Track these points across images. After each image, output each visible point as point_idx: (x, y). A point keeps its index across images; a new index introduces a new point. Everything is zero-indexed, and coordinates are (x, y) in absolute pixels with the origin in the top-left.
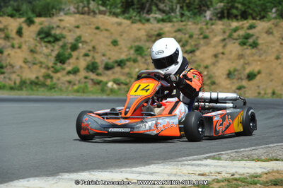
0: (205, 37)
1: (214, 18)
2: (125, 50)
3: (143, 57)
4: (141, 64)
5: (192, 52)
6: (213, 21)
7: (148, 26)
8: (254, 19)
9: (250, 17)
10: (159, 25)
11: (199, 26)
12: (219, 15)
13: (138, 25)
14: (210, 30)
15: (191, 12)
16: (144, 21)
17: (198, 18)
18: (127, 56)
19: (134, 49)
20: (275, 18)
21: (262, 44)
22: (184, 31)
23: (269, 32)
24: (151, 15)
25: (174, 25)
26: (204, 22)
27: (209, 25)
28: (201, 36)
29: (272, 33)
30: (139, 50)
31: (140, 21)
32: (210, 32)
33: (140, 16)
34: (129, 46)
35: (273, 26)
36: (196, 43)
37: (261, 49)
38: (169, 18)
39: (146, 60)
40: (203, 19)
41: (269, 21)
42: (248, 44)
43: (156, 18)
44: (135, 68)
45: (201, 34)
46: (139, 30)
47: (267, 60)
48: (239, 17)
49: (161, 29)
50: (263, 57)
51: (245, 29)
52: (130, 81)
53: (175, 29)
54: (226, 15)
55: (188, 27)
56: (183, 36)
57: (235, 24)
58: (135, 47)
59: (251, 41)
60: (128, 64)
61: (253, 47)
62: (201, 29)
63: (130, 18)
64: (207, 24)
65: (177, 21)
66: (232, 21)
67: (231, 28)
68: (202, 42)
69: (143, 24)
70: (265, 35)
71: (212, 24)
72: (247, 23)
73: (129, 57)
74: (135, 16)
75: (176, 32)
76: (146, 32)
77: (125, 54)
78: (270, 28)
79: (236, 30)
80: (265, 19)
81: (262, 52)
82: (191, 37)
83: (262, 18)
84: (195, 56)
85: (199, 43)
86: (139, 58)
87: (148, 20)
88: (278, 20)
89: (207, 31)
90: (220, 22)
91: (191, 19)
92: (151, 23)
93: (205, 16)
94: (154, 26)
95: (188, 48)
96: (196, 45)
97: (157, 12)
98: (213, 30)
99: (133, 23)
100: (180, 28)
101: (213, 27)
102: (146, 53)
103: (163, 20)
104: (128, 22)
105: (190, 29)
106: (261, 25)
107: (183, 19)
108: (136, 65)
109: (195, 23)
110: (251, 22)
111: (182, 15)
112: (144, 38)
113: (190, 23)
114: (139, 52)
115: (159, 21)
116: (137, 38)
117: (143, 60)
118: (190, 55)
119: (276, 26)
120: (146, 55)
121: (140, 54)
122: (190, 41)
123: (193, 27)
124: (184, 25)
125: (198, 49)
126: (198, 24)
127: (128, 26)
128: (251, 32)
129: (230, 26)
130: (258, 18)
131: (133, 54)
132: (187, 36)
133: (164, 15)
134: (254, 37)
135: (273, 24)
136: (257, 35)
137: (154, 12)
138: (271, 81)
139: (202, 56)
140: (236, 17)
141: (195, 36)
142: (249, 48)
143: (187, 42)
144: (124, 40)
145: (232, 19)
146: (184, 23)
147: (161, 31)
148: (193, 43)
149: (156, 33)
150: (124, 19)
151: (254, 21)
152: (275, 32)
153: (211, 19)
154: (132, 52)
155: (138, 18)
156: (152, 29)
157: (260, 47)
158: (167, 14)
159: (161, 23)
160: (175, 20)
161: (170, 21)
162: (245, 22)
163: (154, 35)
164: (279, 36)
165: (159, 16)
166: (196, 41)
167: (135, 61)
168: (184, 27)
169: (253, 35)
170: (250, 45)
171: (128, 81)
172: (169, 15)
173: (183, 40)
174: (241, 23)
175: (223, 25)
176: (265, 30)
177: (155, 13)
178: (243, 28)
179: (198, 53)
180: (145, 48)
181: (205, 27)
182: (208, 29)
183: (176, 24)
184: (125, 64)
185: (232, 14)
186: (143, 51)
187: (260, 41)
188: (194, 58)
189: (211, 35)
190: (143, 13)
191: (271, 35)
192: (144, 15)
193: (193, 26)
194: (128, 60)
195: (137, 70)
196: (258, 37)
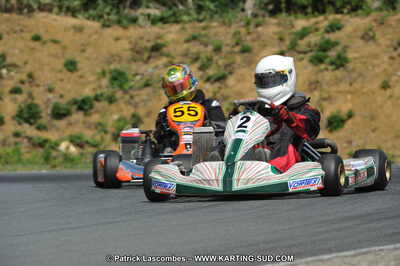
0: (245, 50)
1: (260, 13)
2: (91, 78)
3: (125, 92)
4: (123, 106)
5: (221, 78)
6: (260, 19)
7: (134, 32)
8: (338, 11)
9: (330, 8)
10: (156, 29)
11: (233, 29)
12: (271, 7)
13: (116, 31)
14: (254, 36)
15: (217, 3)
16: (125, 22)
17: (230, 14)
18: (94, 89)
19: (108, 76)
20: (380, 9)
21: (356, 58)
22: (204, 39)
23: (367, 37)
24: (141, 11)
25: (183, 29)
26: (241, 20)
27: (252, 26)
28: (237, 49)
29: (373, 38)
30: (118, 78)
31: (119, 22)
32: (254, 40)
33: (117, 13)
34: (99, 70)
35: (374, 24)
36: (227, 61)
37: (353, 70)
38: (174, 14)
39: (132, 97)
40: (240, 15)
41: (368, 15)
42: (327, 61)
43: (149, 15)
44: (111, 114)
45: (237, 44)
46: (117, 39)
47: (365, 90)
48: (309, 10)
49: (159, 37)
50: (356, 86)
51: (322, 31)
52: (103, 139)
53: (185, 36)
54: (283, 5)
55: (212, 31)
56: (202, 48)
57: (301, 23)
58: (111, 72)
59: (333, 54)
60: (98, 105)
61: (338, 68)
62: (236, 34)
63: (101, 17)
64: (248, 24)
65: (190, 21)
66: (296, 18)
67: (294, 30)
68: (239, 59)
69: (125, 28)
70: (360, 42)
71: (257, 25)
72: (323, 21)
73: (99, 92)
74: (108, 14)
75: (187, 41)
76: (131, 43)
77: (91, 86)
78: (370, 29)
79: (303, 34)
80: (360, 12)
81: (354, 75)
82: (217, 50)
83: (355, 9)
84: (226, 86)
85: (234, 63)
86: (119, 94)
87: (134, 21)
88: (385, 13)
89: (248, 38)
90: (273, 21)
91: (216, 16)
92: (140, 26)
93: (243, 10)
94: (146, 32)
95: (212, 72)
96: (227, 66)
97: (151, 5)
98: (259, 37)
99: (104, 26)
100: (196, 33)
101: (260, 29)
102: (132, 84)
103: (163, 20)
104: (96, 25)
105: (216, 35)
106: (353, 23)
107: (201, 17)
108: (113, 107)
109: (224, 23)
110: (332, 17)
111: (200, 8)
112: (127, 54)
113: (214, 24)
114: (117, 82)
115: (154, 21)
116: (113, 56)
117: (127, 97)
118: (217, 84)
119: (382, 24)
120: (131, 88)
121: (121, 86)
122: (215, 58)
123: (220, 31)
124: (204, 28)
125: (231, 73)
126: (230, 26)
127: (96, 32)
128: (332, 37)
129: (293, 27)
130: (345, 11)
131: (107, 87)
132: (210, 48)
133: (164, 8)
134: (339, 48)
135: (375, 20)
136: (344, 42)
137: (144, 3)
138: (373, 131)
139: (239, 87)
140: (303, 9)
141: (225, 49)
142: (331, 68)
143: (210, 60)
144: (88, 59)
145: (295, 13)
146: (203, 24)
147: (160, 41)
148: (221, 62)
149: (150, 45)
150: (88, 18)
151: (339, 16)
152: (377, 36)
153: (255, 15)
154: (105, 82)
155: (113, 17)
156: (141, 38)
157: (350, 66)
158: (170, 8)
159: (160, 24)
160: (185, 18)
161: (177, 22)
162: (321, 18)
163: (146, 49)
164: (388, 43)
165: (155, 11)
166: (226, 57)
167: (111, 100)
168: (203, 32)
169: (336, 44)
170: (332, 63)
171: (98, 138)
172: (175, 9)
173: (203, 56)
174: (313, 20)
175: (279, 24)
176: (360, 34)
177: (148, 7)
178: (317, 30)
179: (231, 81)
180: (129, 75)
181: (243, 31)
182: (249, 33)
183: (187, 26)
184: (91, 107)
185: (295, 4)
186: (127, 80)
187: (350, 55)
188: (224, 92)
189: (255, 46)
190: (124, 8)
191: (371, 43)
192: (126, 11)
193: (222, 30)
194: (97, 98)
195: (116, 117)
196: (346, 48)
